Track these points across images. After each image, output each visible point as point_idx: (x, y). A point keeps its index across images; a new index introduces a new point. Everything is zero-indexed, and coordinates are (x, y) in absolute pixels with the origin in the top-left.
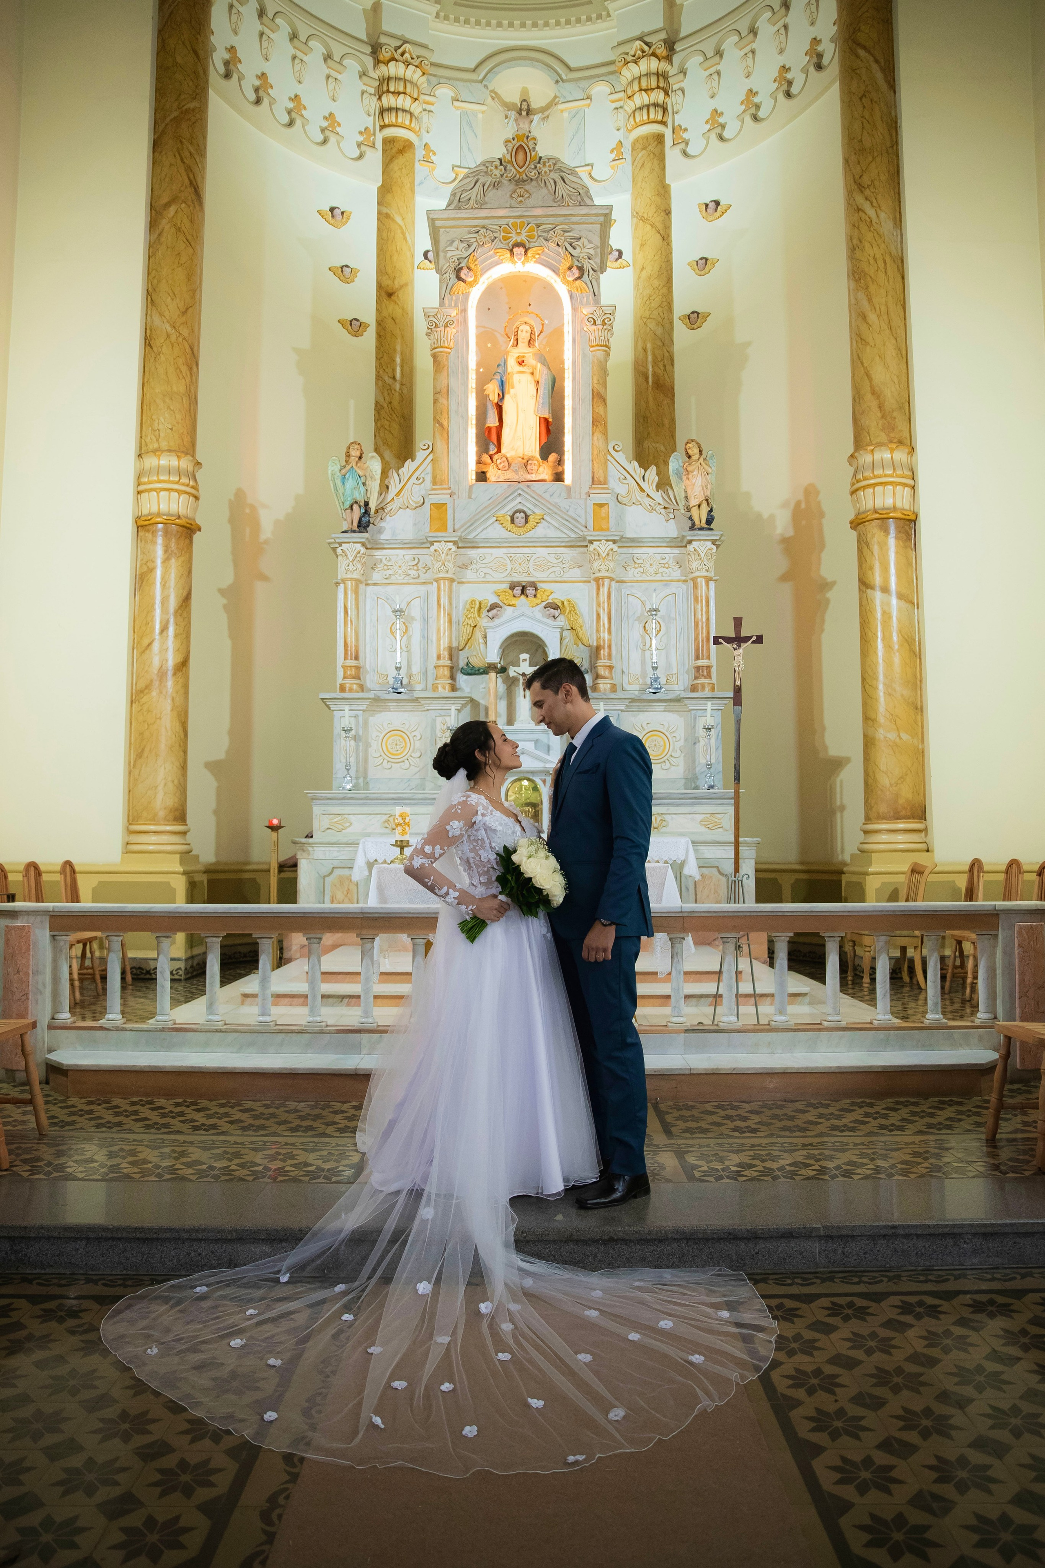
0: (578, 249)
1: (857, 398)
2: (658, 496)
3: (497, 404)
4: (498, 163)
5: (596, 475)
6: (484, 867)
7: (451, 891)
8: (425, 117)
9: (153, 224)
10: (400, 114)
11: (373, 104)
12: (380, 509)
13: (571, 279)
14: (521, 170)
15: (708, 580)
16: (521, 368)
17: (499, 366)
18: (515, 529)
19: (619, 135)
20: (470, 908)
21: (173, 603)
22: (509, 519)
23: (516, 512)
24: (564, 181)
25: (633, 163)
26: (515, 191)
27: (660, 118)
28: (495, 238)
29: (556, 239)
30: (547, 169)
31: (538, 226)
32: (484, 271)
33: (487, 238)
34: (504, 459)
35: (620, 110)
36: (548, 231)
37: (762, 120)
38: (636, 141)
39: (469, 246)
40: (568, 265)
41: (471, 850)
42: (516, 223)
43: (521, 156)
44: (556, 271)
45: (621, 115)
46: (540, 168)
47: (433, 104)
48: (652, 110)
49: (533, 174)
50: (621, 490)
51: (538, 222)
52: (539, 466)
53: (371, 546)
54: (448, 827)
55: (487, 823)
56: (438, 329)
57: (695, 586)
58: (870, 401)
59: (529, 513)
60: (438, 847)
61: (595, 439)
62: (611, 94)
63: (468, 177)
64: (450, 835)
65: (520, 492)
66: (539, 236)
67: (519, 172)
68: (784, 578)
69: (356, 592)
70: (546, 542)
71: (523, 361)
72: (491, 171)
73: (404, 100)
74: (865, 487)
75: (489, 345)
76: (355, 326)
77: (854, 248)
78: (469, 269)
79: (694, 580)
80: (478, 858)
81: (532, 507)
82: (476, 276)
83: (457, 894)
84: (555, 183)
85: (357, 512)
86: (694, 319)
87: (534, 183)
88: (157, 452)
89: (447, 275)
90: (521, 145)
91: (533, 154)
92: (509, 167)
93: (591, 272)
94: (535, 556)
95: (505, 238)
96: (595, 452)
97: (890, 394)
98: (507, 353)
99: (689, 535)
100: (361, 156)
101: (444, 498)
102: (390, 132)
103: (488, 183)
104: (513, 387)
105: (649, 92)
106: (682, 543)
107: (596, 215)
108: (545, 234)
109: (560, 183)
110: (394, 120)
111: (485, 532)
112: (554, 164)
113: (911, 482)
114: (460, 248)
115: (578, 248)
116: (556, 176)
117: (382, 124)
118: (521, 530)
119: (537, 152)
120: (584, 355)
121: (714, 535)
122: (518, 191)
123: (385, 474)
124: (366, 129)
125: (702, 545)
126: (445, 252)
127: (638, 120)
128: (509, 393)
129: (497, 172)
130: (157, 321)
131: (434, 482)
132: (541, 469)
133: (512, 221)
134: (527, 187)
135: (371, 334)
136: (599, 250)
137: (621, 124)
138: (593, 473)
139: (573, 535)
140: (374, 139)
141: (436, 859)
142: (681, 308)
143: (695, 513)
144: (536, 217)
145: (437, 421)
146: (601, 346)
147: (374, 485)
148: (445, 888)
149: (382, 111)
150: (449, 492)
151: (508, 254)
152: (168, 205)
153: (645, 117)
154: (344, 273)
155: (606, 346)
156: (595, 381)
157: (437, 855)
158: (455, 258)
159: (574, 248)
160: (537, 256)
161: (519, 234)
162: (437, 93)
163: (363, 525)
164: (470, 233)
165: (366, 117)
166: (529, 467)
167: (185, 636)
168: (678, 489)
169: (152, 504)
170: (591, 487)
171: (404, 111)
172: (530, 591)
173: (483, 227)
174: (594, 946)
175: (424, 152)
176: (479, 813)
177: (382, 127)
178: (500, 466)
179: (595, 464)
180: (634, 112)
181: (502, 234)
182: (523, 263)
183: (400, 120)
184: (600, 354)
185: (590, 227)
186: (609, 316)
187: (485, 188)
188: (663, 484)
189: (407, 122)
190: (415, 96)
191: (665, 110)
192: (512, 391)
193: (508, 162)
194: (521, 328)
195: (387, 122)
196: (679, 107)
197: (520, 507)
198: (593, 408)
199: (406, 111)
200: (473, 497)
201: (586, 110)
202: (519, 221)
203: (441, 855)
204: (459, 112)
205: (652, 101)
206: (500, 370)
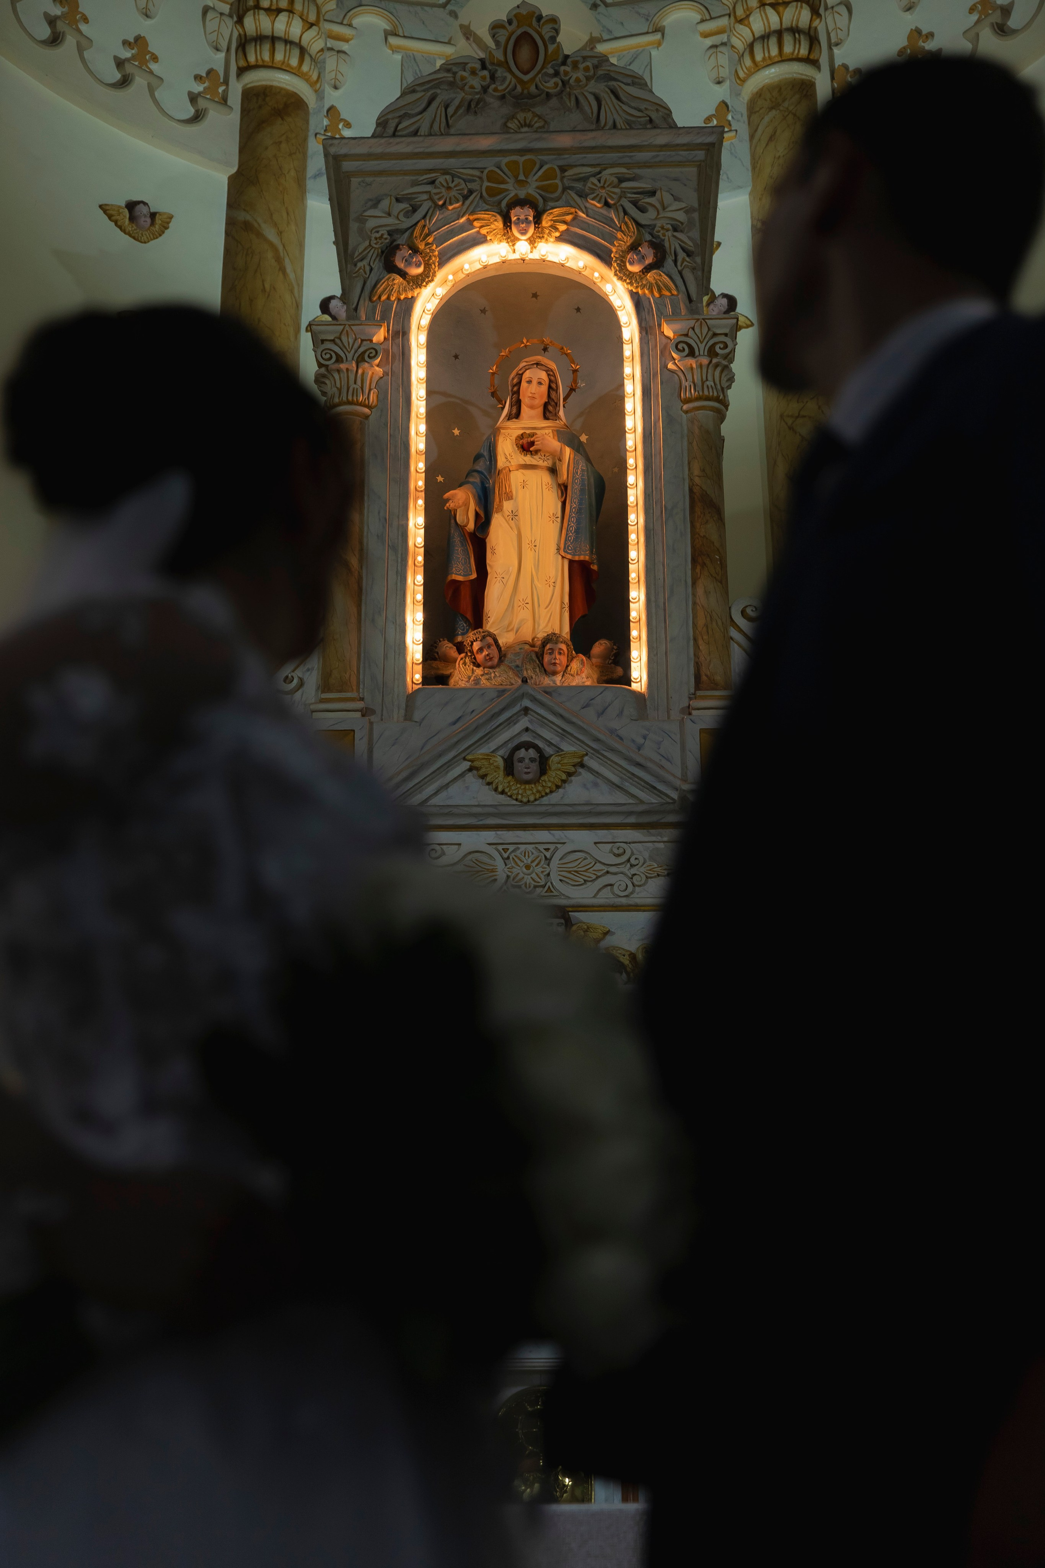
0: (651, 214)
3: (473, 535)
4: (478, 66)
5: (704, 670)
8: (331, 62)
10: (280, 47)
11: (228, 30)
13: (635, 269)
14: (526, 78)
16: (528, 459)
17: (478, 457)
18: (516, 788)
19: (722, 92)
22: (500, 762)
23: (518, 748)
24: (618, 97)
25: (752, 137)
26: (513, 117)
27: (804, 52)
28: (471, 192)
29: (603, 193)
30: (580, 74)
31: (563, 169)
32: (445, 258)
33: (454, 193)
34: (490, 640)
35: (722, 49)
36: (585, 179)
37: (1014, 32)
38: (759, 95)
39: (415, 209)
40: (629, 241)
42: (516, 163)
43: (525, 53)
44: (603, 256)
45: (724, 58)
46: (566, 73)
47: (347, 41)
48: (788, 39)
49: (551, 84)
51: (561, 163)
52: (570, 659)
56: (343, 366)
59: (549, 750)
61: (700, 591)
62: (702, 21)
63: (414, 91)
65: (526, 703)
66: (565, 189)
67: (521, 81)
70: (590, 814)
71: (532, 444)
72: (463, 78)
73: (289, 24)
75: (456, 432)
78: (415, 251)
81: (555, 740)
82: (428, 266)
84: (598, 100)
87: (554, 102)
89: (365, 262)
90: (525, 34)
91: (551, 48)
92: (500, 73)
93: (681, 255)
94: (563, 850)
95: (492, 192)
96: (701, 622)
98: (496, 432)
100: (197, 117)
101: (347, 719)
102: (257, 78)
103: (456, 102)
104: (510, 497)
105: (781, 9)
107: (689, 147)
108: (579, 185)
109: (608, 100)
110: (266, 57)
111: (443, 795)
112: (596, 67)
114: (395, 212)
115: (650, 209)
116: (600, 88)
117: (242, 63)
118: (530, 792)
119: (559, 47)
120: (669, 420)
122: (521, 116)
124: (210, 72)
126: (362, 220)
127: (759, 57)
128: (500, 509)
129: (476, 82)
131: (326, 686)
132: (575, 665)
133: (505, 160)
134: (538, 110)
136: (696, 215)
137: (725, 72)
138: (698, 666)
139: (654, 800)
140: (226, 92)
144: (559, 152)
146: (708, 399)
149: (244, 43)
150: (360, 705)
151: (500, 224)
153: (774, 51)
155: (717, 399)
156: (696, 472)
158: (383, 231)
159: (643, 210)
160: (563, 227)
161: (522, 183)
162: (356, 22)
164: (415, 184)
165: (210, 52)
166: (546, 658)
170: (693, 697)
171: (287, 42)
173: (445, 172)
175: (326, 122)
177: (241, 71)
178: (480, 657)
179: (702, 646)
180: (751, 47)
181: (486, 184)
182: (532, 241)
183: (279, 57)
184: (705, 417)
185: (675, 171)
186: (722, 338)
187: (451, 111)
189: (294, 62)
190: (312, 18)
191: (813, 40)
192: (507, 506)
193: (499, 64)
194: (527, 375)
195: (252, 59)
196: (841, 35)
197: (526, 738)
198: (693, 526)
199: (292, 43)
200: (417, 716)
201: (654, 53)
202: (521, 159)
204: (398, 57)
205: (786, 23)
206: (481, 466)
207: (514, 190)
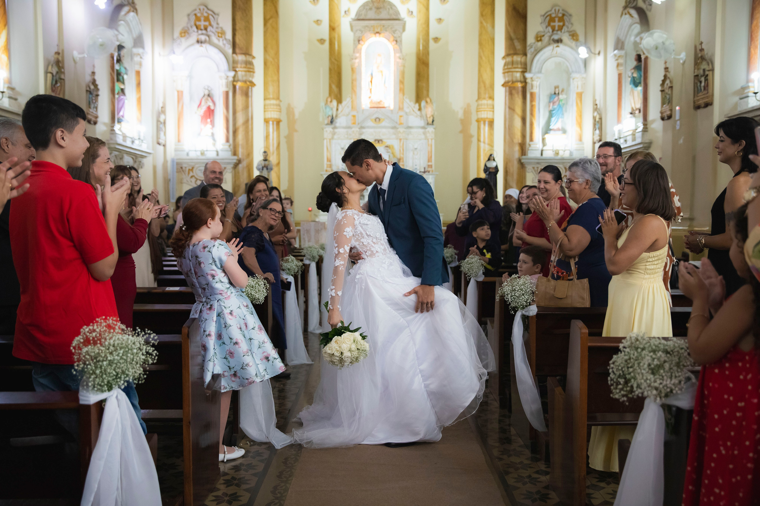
0: (396, 34)
1: (479, 83)
2: (418, 113)
3: (371, 81)
4: (371, 2)
5: (400, 106)
9: (265, 24)
12: (336, 116)
13: (393, 44)
14: (378, 4)
15: (432, 139)
16: (378, 70)
18: (376, 123)
21: (275, 145)
22: (374, 120)
23: (376, 118)
24: (392, 9)
26: (376, 12)
28: (370, 30)
29: (389, 31)
30: (386, 4)
31: (384, 26)
32: (367, 40)
33: (368, 30)
36: (387, 28)
39: (362, 32)
40: (393, 40)
44: (389, 41)
46: (384, 4)
50: (407, 110)
53: (335, 128)
54: (345, 233)
56: (353, 60)
57: (428, 141)
58: (482, 85)
59: (380, 118)
61: (400, 95)
65: (377, 112)
66: (384, 30)
68: (461, 132)
69: (330, 142)
70: (385, 127)
71: (379, 68)
72: (369, 5)
74: (479, 111)
76: (322, 41)
77: (480, 35)
78: (362, 40)
79: (428, 139)
81: (381, 116)
82: (364, 42)
84: (389, 9)
85: (330, 118)
86: (436, 40)
87: (382, 9)
88: (269, 99)
92: (375, 3)
96: (400, 100)
97: (488, 82)
99: (426, 126)
101: (354, 113)
106: (423, 128)
107: (401, 23)
111: (367, 124)
112: (389, 3)
113: (492, 110)
114: (359, 33)
116: (389, 7)
118: (378, 123)
120: (397, 69)
121: (434, 126)
123: (338, 106)
125: (431, 129)
126: (355, 34)
129: (371, 5)
130: (268, 57)
131: (352, 108)
134: (380, 10)
135: (327, 44)
139: (393, 125)
142: (432, 35)
143: (429, 119)
145: (353, 89)
146: (402, 66)
147: (335, 109)
150: (357, 111)
151: (374, 35)
152: (269, 19)
154: (318, 22)
156: (400, 77)
158: (358, 36)
160: (383, 36)
163: (332, 122)
164: (363, 28)
166: (380, 103)
167: (279, 154)
168: (424, 112)
169: (270, 115)
170: (398, 111)
172: (380, 142)
173: (367, 26)
179: (400, 103)
181: (372, 29)
182: (379, 37)
184: (402, 69)
185: (399, 26)
188: (420, 109)
197: (377, 116)
198: (399, 85)
200: (364, 113)
207: (377, 30)
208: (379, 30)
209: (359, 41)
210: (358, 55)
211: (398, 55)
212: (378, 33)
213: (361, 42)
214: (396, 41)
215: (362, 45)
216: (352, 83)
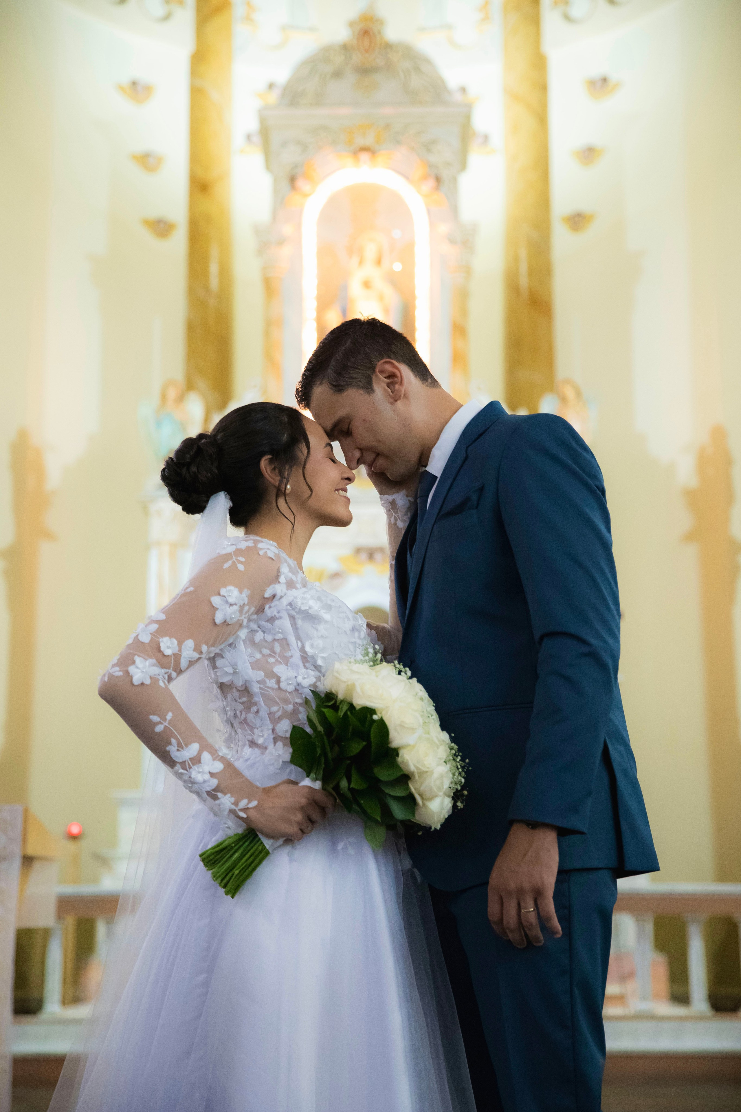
0: (436, 154)
4: (342, 49)
6: (287, 702)
7: (206, 756)
13: (427, 190)
14: (368, 57)
16: (367, 293)
17: (341, 288)
20: (243, 803)
26: (360, 82)
28: (337, 140)
29: (409, 142)
31: (387, 126)
32: (323, 177)
33: (327, 140)
36: (399, 132)
39: (306, 149)
40: (423, 173)
41: (256, 665)
42: (361, 123)
43: (367, 41)
44: (408, 179)
51: (387, 122)
54: (216, 600)
55: (299, 602)
60: (190, 644)
63: (306, 65)
64: (219, 618)
66: (388, 139)
67: (365, 59)
68: (690, 537)
71: (369, 285)
72: (333, 58)
76: (162, 226)
78: (306, 176)
80: (272, 683)
82: (313, 184)
83: (218, 767)
84: (408, 72)
86: (578, 221)
87: (383, 72)
89: (280, 184)
90: (368, 30)
92: (354, 52)
93: (451, 181)
95: (349, 141)
98: (350, 274)
100: (168, 16)
103: (329, 73)
107: (456, 114)
108: (396, 136)
109: (413, 73)
112: (407, 52)
114: (295, 152)
116: (409, 65)
120: (442, 280)
122: (365, 81)
126: (278, 155)
129: (340, 59)
133: (356, 120)
141: (180, 672)
144: (385, 116)
146: (462, 268)
148: (194, 748)
151: (352, 158)
154: (147, 161)
156: (455, 310)
157: (184, 664)
160: (386, 161)
161: (365, 136)
164: (307, 134)
173: (323, 127)
174: (512, 885)
176: (282, 579)
181: (345, 135)
182: (370, 167)
184: (461, 279)
185: (449, 127)
193: (354, 47)
194: (366, 246)
202: (364, 120)
203: (191, 663)
206: (342, 294)
207: (360, 141)
208: (369, 140)
209: (292, 180)
210: (287, 230)
211: (443, 228)
212: (365, 149)
213: (300, 183)
214: (438, 179)
215: (306, 196)
216: (267, 334)
